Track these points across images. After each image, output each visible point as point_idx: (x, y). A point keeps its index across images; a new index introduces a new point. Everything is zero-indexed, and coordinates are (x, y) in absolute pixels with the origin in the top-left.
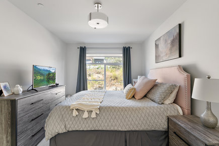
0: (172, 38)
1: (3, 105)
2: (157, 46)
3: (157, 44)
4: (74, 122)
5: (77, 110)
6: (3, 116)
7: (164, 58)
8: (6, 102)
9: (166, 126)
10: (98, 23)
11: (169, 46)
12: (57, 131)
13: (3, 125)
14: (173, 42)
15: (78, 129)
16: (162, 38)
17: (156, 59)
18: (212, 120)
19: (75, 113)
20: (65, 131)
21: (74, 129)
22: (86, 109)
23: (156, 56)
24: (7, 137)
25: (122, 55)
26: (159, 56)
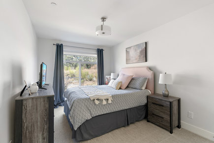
0: (141, 50)
1: (39, 103)
2: (127, 52)
3: (128, 50)
4: (97, 109)
5: (98, 99)
6: (39, 114)
7: (134, 62)
8: (42, 100)
9: (146, 102)
10: (104, 33)
11: (139, 54)
12: (86, 119)
13: (39, 123)
14: (141, 52)
15: (100, 114)
16: (132, 48)
17: (126, 61)
18: (167, 93)
19: (97, 102)
20: (91, 118)
21: (97, 115)
22: (103, 98)
23: (126, 59)
24: (43, 134)
25: (96, 56)
26: (129, 59)
